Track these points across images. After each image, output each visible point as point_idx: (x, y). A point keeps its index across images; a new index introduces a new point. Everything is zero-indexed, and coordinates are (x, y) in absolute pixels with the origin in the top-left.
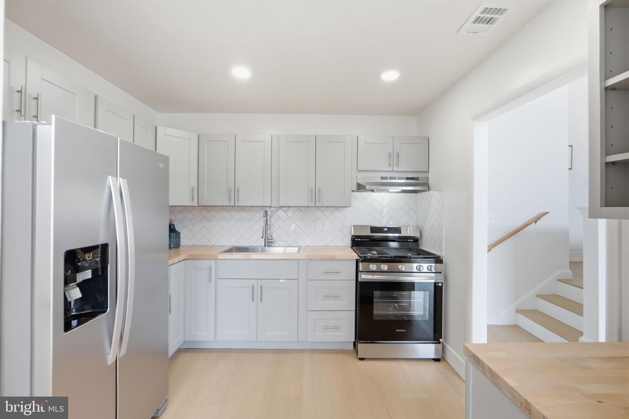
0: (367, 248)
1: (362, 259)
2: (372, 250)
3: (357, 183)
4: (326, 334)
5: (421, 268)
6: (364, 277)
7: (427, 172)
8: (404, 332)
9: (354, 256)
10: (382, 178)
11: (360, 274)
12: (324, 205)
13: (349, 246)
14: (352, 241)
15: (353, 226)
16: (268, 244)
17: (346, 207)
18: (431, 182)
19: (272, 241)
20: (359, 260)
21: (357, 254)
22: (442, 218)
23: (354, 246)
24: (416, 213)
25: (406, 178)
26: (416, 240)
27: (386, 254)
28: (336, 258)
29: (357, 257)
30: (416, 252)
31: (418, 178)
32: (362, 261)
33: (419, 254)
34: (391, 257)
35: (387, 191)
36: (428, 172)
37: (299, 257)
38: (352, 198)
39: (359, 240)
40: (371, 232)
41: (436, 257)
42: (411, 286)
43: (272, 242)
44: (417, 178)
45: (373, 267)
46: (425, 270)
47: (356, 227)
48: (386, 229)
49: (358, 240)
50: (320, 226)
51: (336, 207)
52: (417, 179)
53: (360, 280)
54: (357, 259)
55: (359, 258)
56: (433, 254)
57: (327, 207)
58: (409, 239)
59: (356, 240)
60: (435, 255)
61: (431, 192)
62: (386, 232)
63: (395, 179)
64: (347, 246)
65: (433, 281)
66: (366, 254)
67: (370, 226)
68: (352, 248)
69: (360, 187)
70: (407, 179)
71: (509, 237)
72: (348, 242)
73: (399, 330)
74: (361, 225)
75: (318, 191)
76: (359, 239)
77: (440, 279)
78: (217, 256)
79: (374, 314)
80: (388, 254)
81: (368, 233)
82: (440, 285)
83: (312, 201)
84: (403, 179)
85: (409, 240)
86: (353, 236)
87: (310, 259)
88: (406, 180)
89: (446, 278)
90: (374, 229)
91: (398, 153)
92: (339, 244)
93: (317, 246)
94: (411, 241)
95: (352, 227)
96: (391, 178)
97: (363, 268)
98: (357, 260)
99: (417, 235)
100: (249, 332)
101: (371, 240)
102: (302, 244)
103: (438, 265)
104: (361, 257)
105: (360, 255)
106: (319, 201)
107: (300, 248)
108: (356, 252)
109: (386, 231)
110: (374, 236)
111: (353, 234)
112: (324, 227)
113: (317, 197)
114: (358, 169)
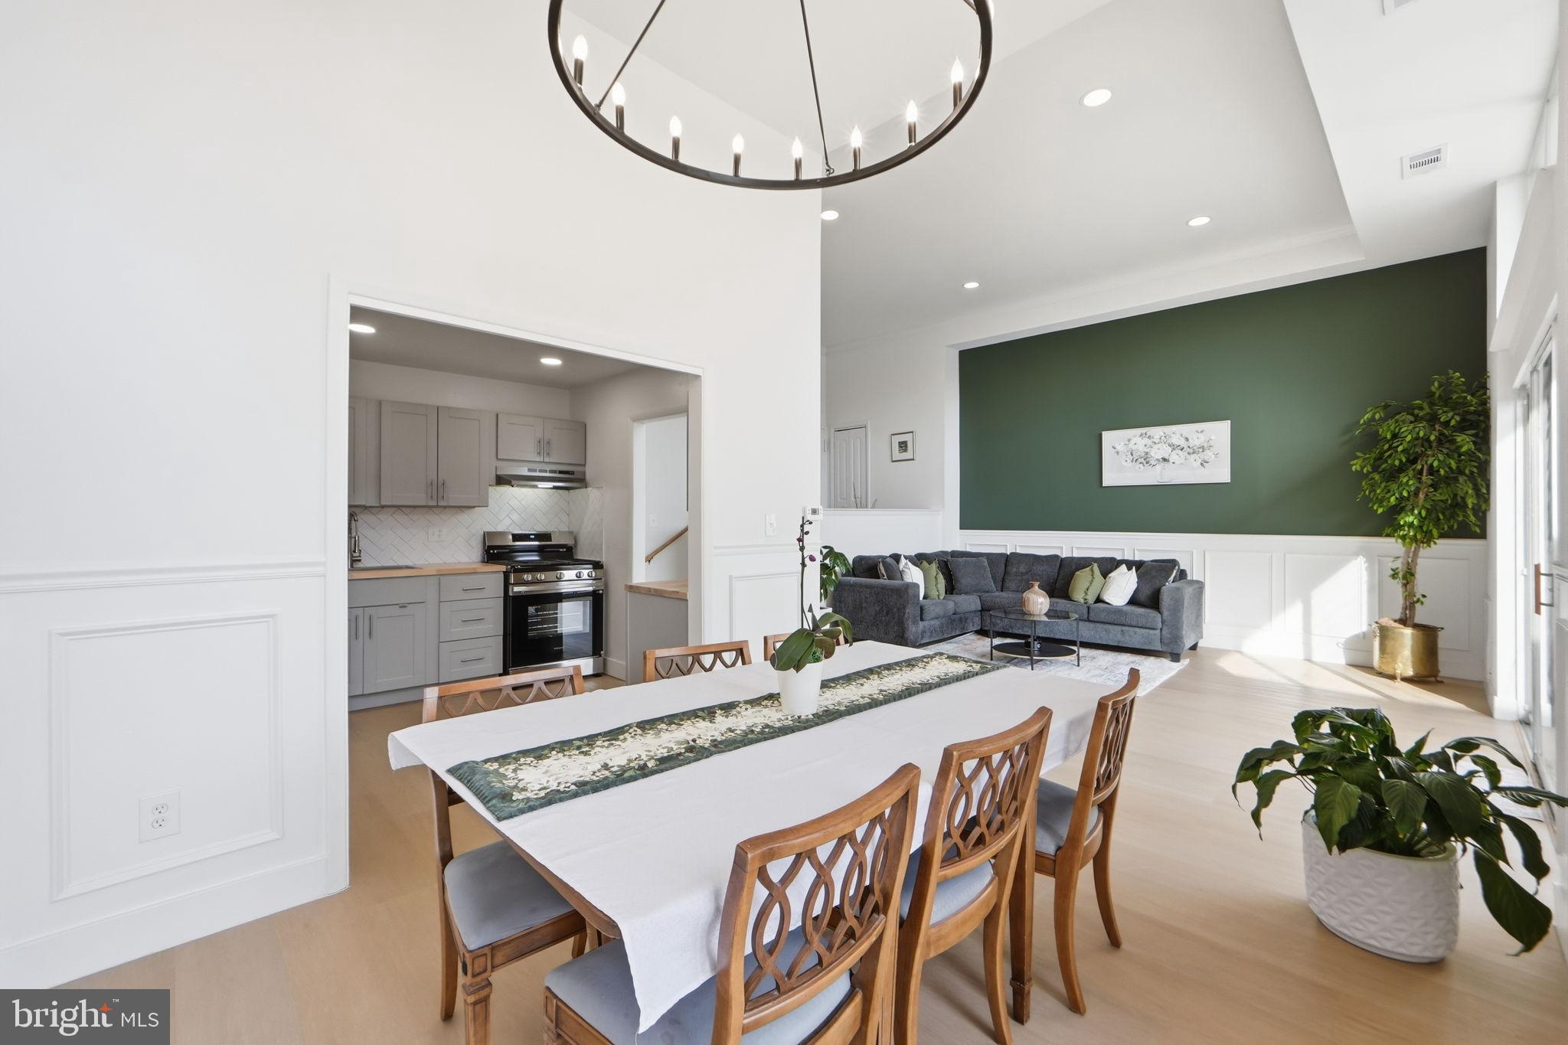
3: (497, 475)
4: (465, 669)
5: (582, 574)
6: (514, 590)
7: (583, 465)
10: (530, 470)
11: (510, 587)
12: (450, 504)
13: (479, 558)
14: (483, 552)
15: (484, 533)
17: (474, 507)
18: (588, 476)
19: (360, 558)
20: (509, 571)
22: (602, 520)
23: (487, 558)
24: (569, 515)
26: (570, 548)
28: (479, 571)
31: (573, 471)
32: (515, 571)
33: (568, 561)
35: (536, 487)
36: (585, 464)
37: (428, 572)
38: (490, 495)
39: (496, 551)
42: (560, 597)
43: (359, 560)
45: (527, 577)
46: (586, 577)
47: (488, 534)
48: (532, 536)
50: (433, 535)
51: (464, 507)
52: (572, 473)
53: (511, 594)
54: (505, 570)
56: (591, 560)
58: (561, 547)
59: (489, 550)
61: (587, 489)
62: (532, 540)
63: (535, 471)
65: (592, 588)
67: (510, 532)
68: (482, 561)
69: (501, 480)
70: (560, 472)
71: (672, 542)
72: (477, 553)
74: (497, 531)
75: (442, 484)
76: (494, 549)
77: (600, 585)
79: (529, 635)
81: (509, 542)
82: (601, 592)
83: (431, 499)
84: (555, 472)
85: (561, 550)
86: (485, 546)
87: (442, 574)
89: (606, 586)
90: (518, 537)
91: (550, 440)
92: (463, 559)
94: (563, 548)
96: (541, 471)
97: (515, 579)
98: (506, 572)
99: (570, 542)
101: (511, 551)
103: (598, 571)
106: (441, 499)
109: (532, 539)
110: (519, 545)
111: (485, 544)
112: (439, 536)
113: (440, 494)
114: (499, 457)
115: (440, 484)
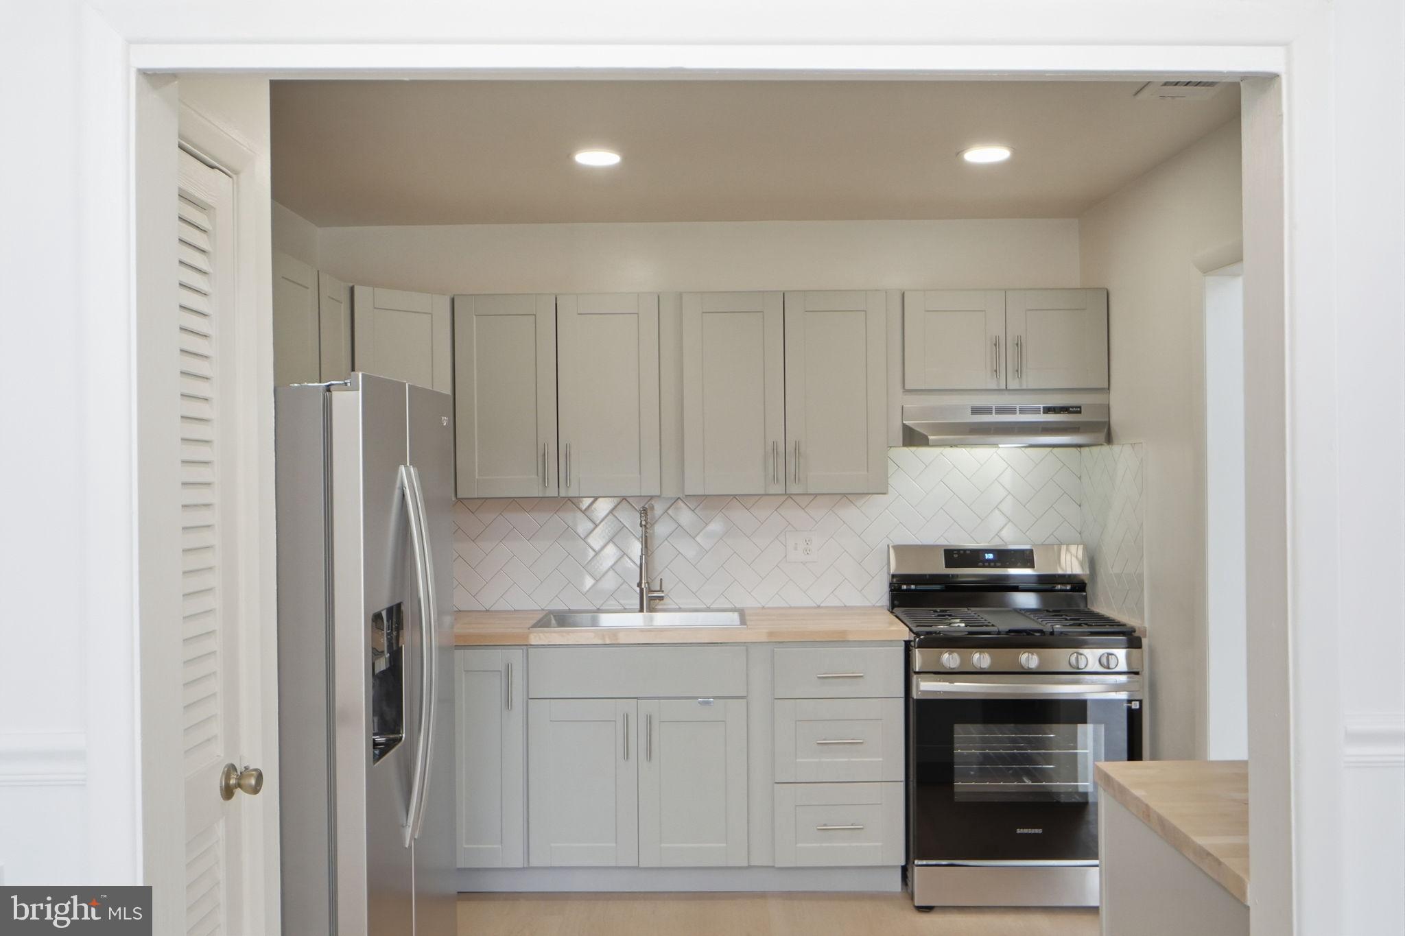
0: (935, 611)
1: (920, 640)
2: (950, 616)
3: (904, 425)
4: (824, 845)
5: (1081, 662)
6: (927, 687)
7: (1105, 389)
8: (1038, 834)
9: (901, 632)
10: (976, 410)
11: (917, 678)
12: (809, 492)
13: (882, 606)
14: (891, 590)
15: (894, 547)
16: (649, 605)
17: (872, 494)
18: (1116, 418)
19: (663, 595)
20: (912, 644)
21: (908, 627)
22: (1142, 524)
23: (899, 606)
24: (1080, 506)
25: (1044, 407)
26: (1078, 585)
27: (987, 626)
28: (851, 638)
29: (906, 635)
30: (1071, 620)
31: (1080, 407)
32: (921, 645)
33: (1080, 625)
34: (999, 633)
36: (1109, 389)
37: (747, 635)
38: (892, 468)
39: (913, 587)
40: (947, 566)
41: (1125, 630)
43: (661, 598)
44: (1076, 407)
45: (950, 659)
46: (1094, 666)
47: (901, 550)
48: (990, 556)
49: (908, 587)
50: (796, 549)
51: (844, 495)
52: (1077, 410)
53: (915, 695)
54: (907, 639)
55: (912, 637)
56: (1119, 622)
57: (816, 495)
58: (1059, 584)
59: (904, 587)
60: (1124, 625)
61: (1116, 448)
62: (988, 564)
63: (1010, 410)
64: (879, 607)
65: (1123, 696)
66: (931, 626)
67: (943, 546)
68: (892, 612)
69: (912, 438)
70: (1048, 410)
72: (880, 594)
73: (1026, 831)
74: (920, 544)
75: (793, 450)
76: (913, 584)
77: (1137, 691)
78: (526, 637)
79: (956, 790)
80: (993, 625)
81: (938, 567)
82: (1137, 706)
83: (775, 479)
84: (1035, 411)
85: (1059, 587)
86: (893, 576)
87: (777, 642)
88: (1044, 413)
90: (955, 557)
91: (1020, 339)
92: (856, 600)
93: (790, 608)
94: (1063, 587)
95: (892, 551)
96: (1001, 410)
97: (924, 663)
98: (907, 644)
99: (1082, 570)
100: (616, 843)
101: (946, 587)
102: (748, 603)
103: (1136, 653)
104: (917, 634)
105: (915, 629)
106: (796, 479)
107: (742, 613)
108: (905, 621)
109: (989, 561)
110: (957, 576)
111: (892, 571)
112: (807, 552)
113: (791, 468)
114: (907, 387)
115: (790, 448)
